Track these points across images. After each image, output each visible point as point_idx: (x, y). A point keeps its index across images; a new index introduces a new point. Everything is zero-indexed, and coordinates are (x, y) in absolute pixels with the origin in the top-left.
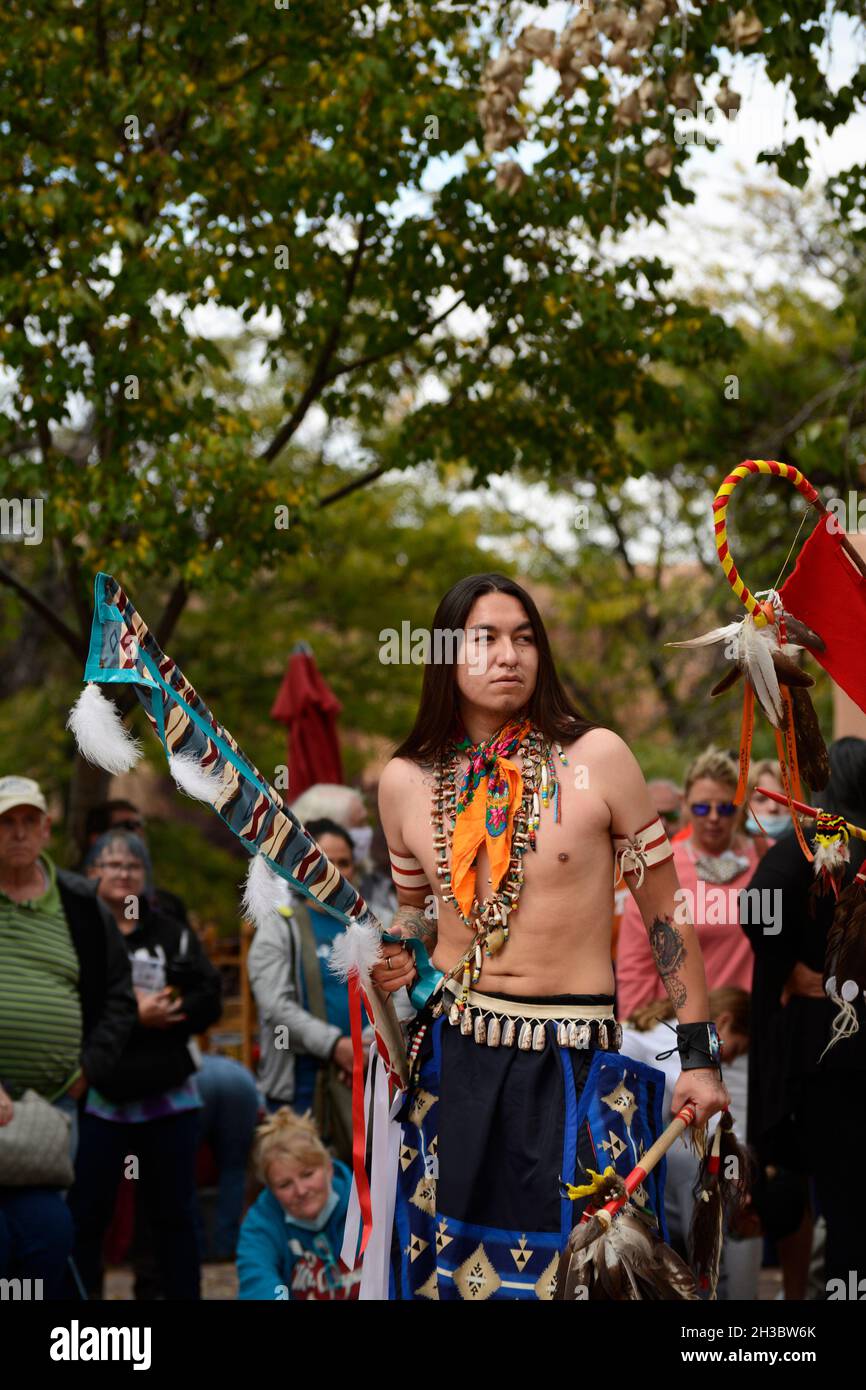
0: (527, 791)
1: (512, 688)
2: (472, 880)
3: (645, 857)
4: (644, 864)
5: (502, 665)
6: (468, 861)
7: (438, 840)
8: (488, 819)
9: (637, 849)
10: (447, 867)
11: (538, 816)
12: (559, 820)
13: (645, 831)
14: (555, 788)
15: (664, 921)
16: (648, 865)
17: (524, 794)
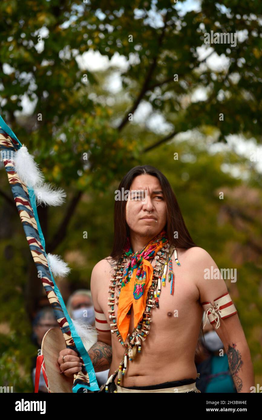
0: (155, 278)
1: (151, 222)
2: (128, 321)
3: (219, 313)
4: (220, 316)
5: (145, 210)
6: (125, 312)
7: (111, 301)
8: (135, 290)
9: (215, 308)
10: (114, 315)
11: (160, 290)
12: (172, 293)
13: (220, 299)
14: (172, 277)
15: (232, 346)
16: (222, 316)
17: (153, 279)
